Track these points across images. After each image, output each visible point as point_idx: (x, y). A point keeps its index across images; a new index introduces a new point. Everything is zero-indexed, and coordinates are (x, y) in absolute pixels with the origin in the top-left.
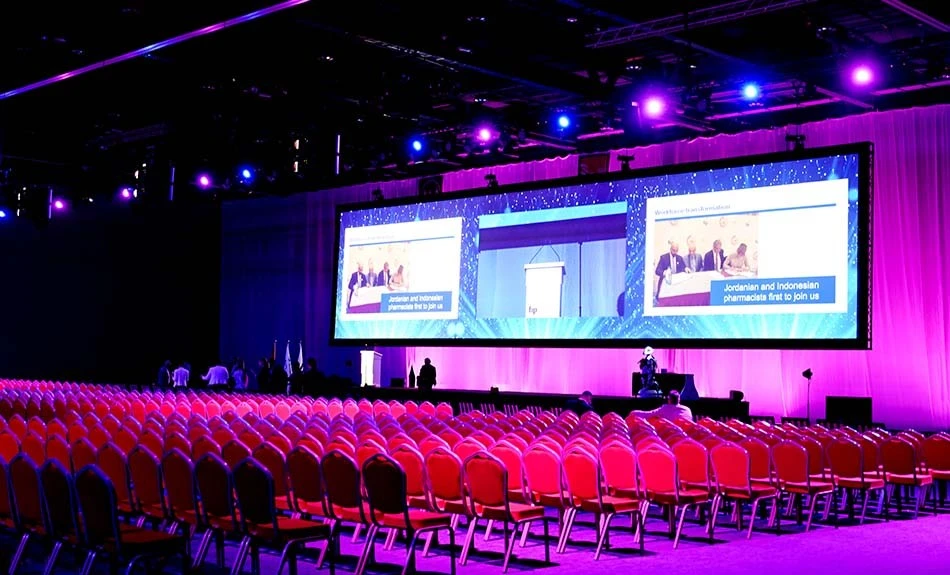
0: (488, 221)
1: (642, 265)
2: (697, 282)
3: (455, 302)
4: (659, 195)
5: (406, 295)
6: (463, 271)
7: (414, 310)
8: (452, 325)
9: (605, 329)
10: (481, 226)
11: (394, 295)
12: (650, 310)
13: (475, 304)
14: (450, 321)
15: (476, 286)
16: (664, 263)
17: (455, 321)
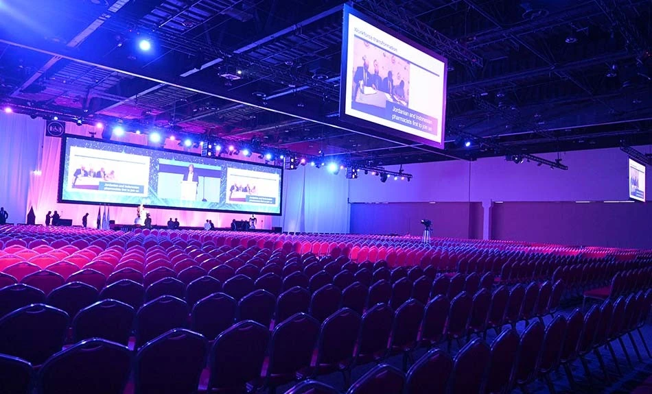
0: (163, 161)
1: (225, 188)
2: (242, 195)
3: (146, 190)
4: (232, 167)
5: (116, 184)
6: (150, 179)
7: (121, 191)
8: (144, 199)
9: (212, 206)
10: (160, 162)
11: (108, 183)
12: (228, 201)
13: (156, 191)
14: (143, 198)
15: (157, 185)
16: (232, 188)
17: (146, 198)
